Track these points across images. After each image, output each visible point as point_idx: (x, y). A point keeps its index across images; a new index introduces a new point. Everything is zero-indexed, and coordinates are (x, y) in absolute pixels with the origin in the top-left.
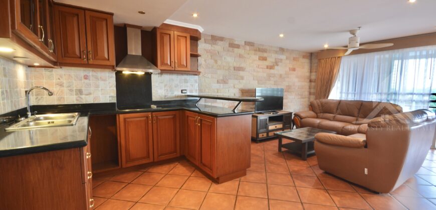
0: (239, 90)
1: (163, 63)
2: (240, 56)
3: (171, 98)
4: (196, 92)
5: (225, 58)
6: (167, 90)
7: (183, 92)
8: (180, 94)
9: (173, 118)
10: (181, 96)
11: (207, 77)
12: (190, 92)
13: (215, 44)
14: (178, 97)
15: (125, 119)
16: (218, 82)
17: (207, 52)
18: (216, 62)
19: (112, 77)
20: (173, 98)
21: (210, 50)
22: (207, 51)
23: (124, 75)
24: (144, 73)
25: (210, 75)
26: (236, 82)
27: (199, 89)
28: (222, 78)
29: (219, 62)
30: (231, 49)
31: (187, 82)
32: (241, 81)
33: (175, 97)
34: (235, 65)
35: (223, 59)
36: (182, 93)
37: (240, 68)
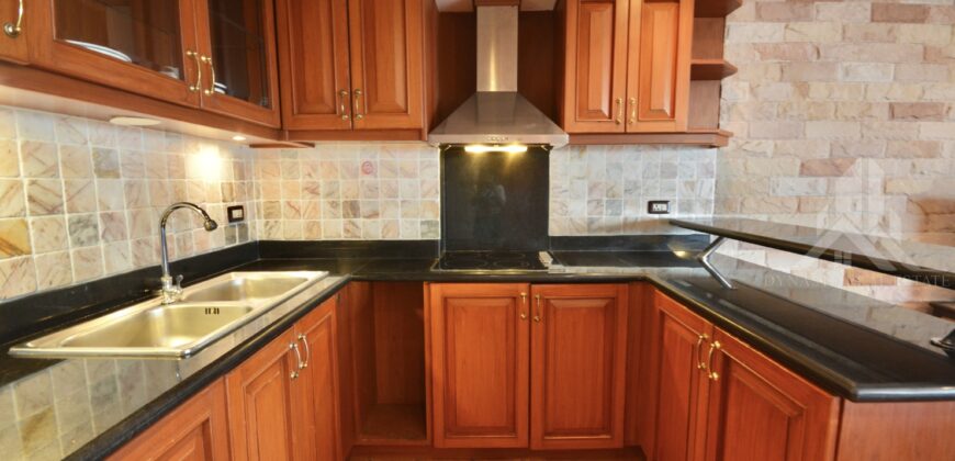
0: (910, 200)
1: (585, 112)
2: (928, 55)
3: (611, 229)
4: (706, 209)
5: (847, 73)
6: (599, 202)
7: (655, 207)
8: (643, 214)
9: (606, 307)
10: (647, 224)
11: (755, 154)
12: (681, 210)
13: (807, 18)
14: (634, 224)
15: (445, 300)
16: (805, 170)
17: (764, 55)
18: (803, 89)
19: (430, 165)
20: (617, 228)
21: (776, 46)
22: (763, 51)
23: (468, 157)
24: (524, 149)
25: (768, 146)
26: (898, 167)
27: (716, 201)
28: (827, 156)
29: (818, 91)
30: (882, 28)
31: (674, 175)
32: (923, 163)
33: (626, 225)
34: (899, 95)
35: (840, 74)
36: (650, 210)
37: (924, 106)
